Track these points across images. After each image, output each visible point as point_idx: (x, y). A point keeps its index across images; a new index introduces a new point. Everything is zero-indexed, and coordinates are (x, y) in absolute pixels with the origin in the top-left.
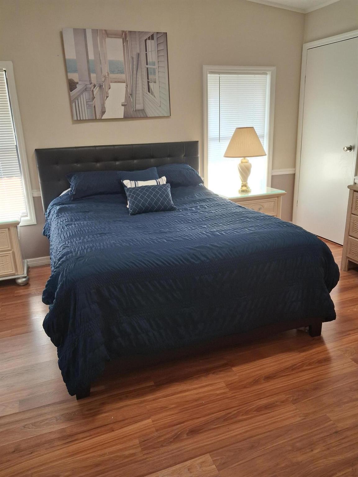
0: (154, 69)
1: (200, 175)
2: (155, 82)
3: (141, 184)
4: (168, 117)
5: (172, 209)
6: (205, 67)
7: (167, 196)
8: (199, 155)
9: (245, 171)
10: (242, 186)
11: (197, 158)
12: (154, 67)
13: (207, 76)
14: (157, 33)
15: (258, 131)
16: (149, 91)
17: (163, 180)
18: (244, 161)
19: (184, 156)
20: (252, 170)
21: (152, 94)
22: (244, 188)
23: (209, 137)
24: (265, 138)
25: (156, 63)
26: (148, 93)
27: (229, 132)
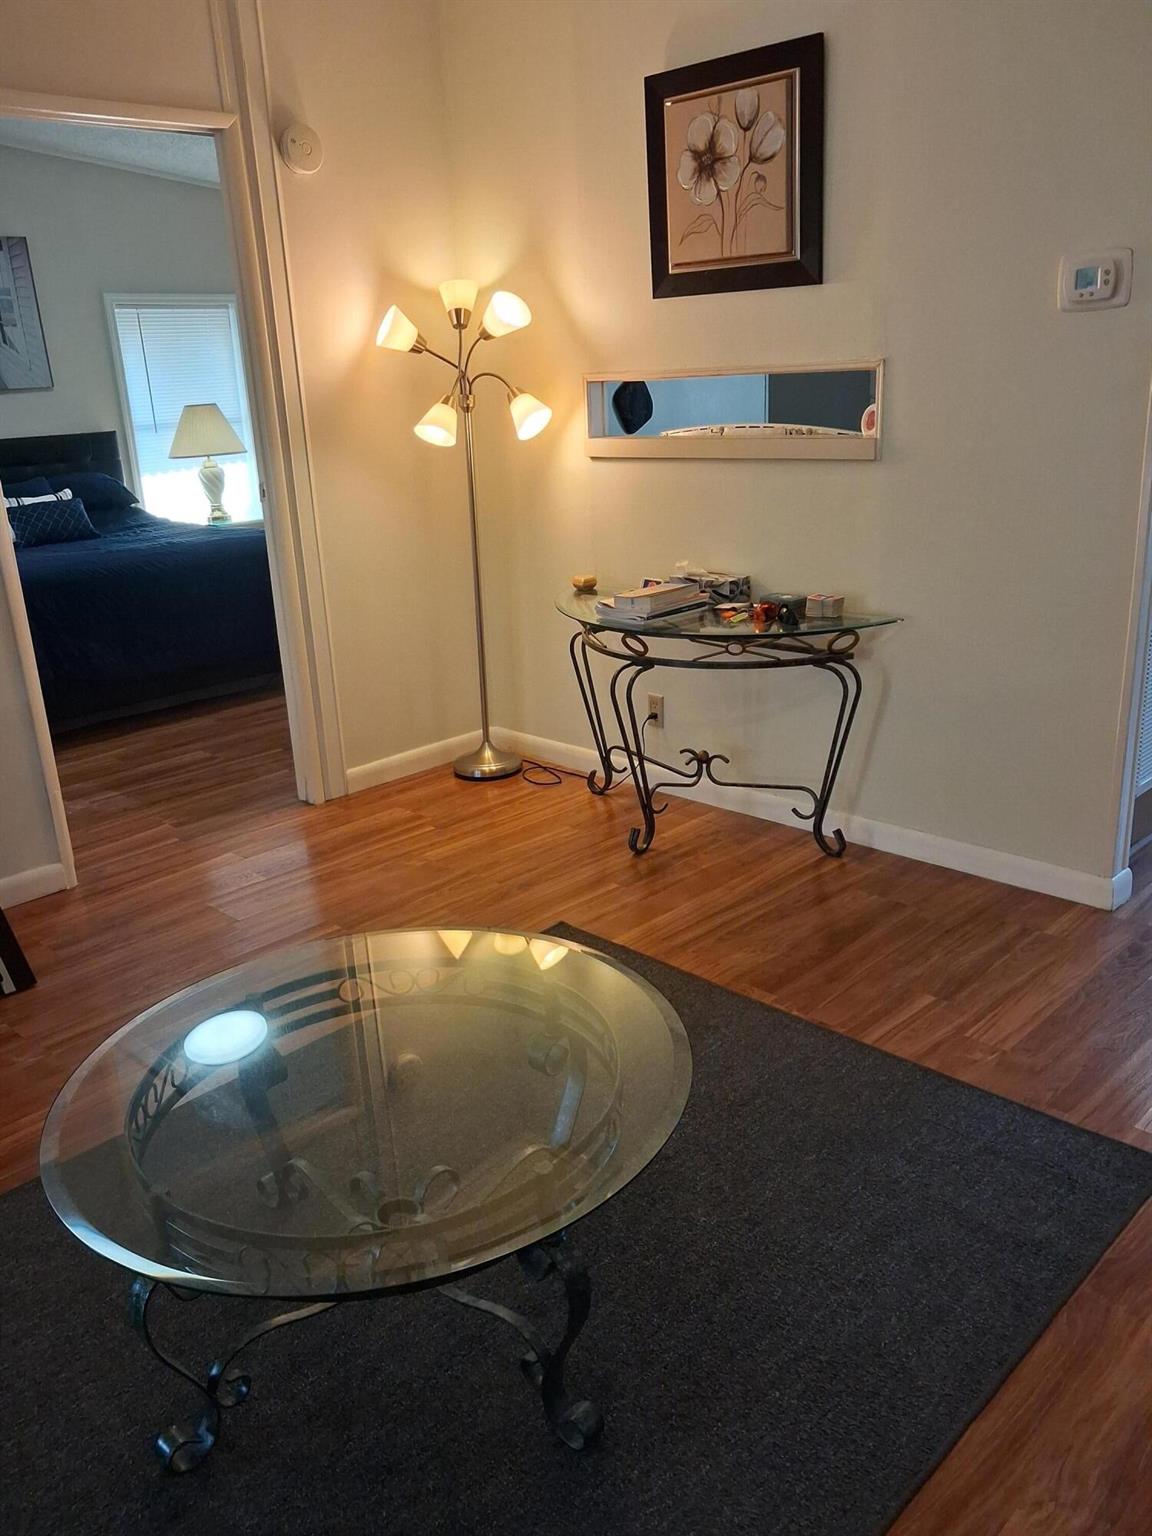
0: (10, 302)
1: (125, 485)
2: (15, 325)
3: (27, 501)
4: (47, 389)
5: (93, 536)
6: (108, 298)
7: (81, 514)
8: (121, 458)
9: (214, 484)
10: (213, 511)
11: (119, 461)
12: (9, 298)
13: (113, 313)
14: (8, 238)
15: (227, 411)
16: (5, 342)
17: (67, 494)
18: (208, 464)
19: (92, 459)
20: (227, 480)
21: (12, 346)
22: (217, 514)
23: (134, 425)
24: (244, 424)
25: (13, 292)
26: (3, 345)
27: (172, 413)
